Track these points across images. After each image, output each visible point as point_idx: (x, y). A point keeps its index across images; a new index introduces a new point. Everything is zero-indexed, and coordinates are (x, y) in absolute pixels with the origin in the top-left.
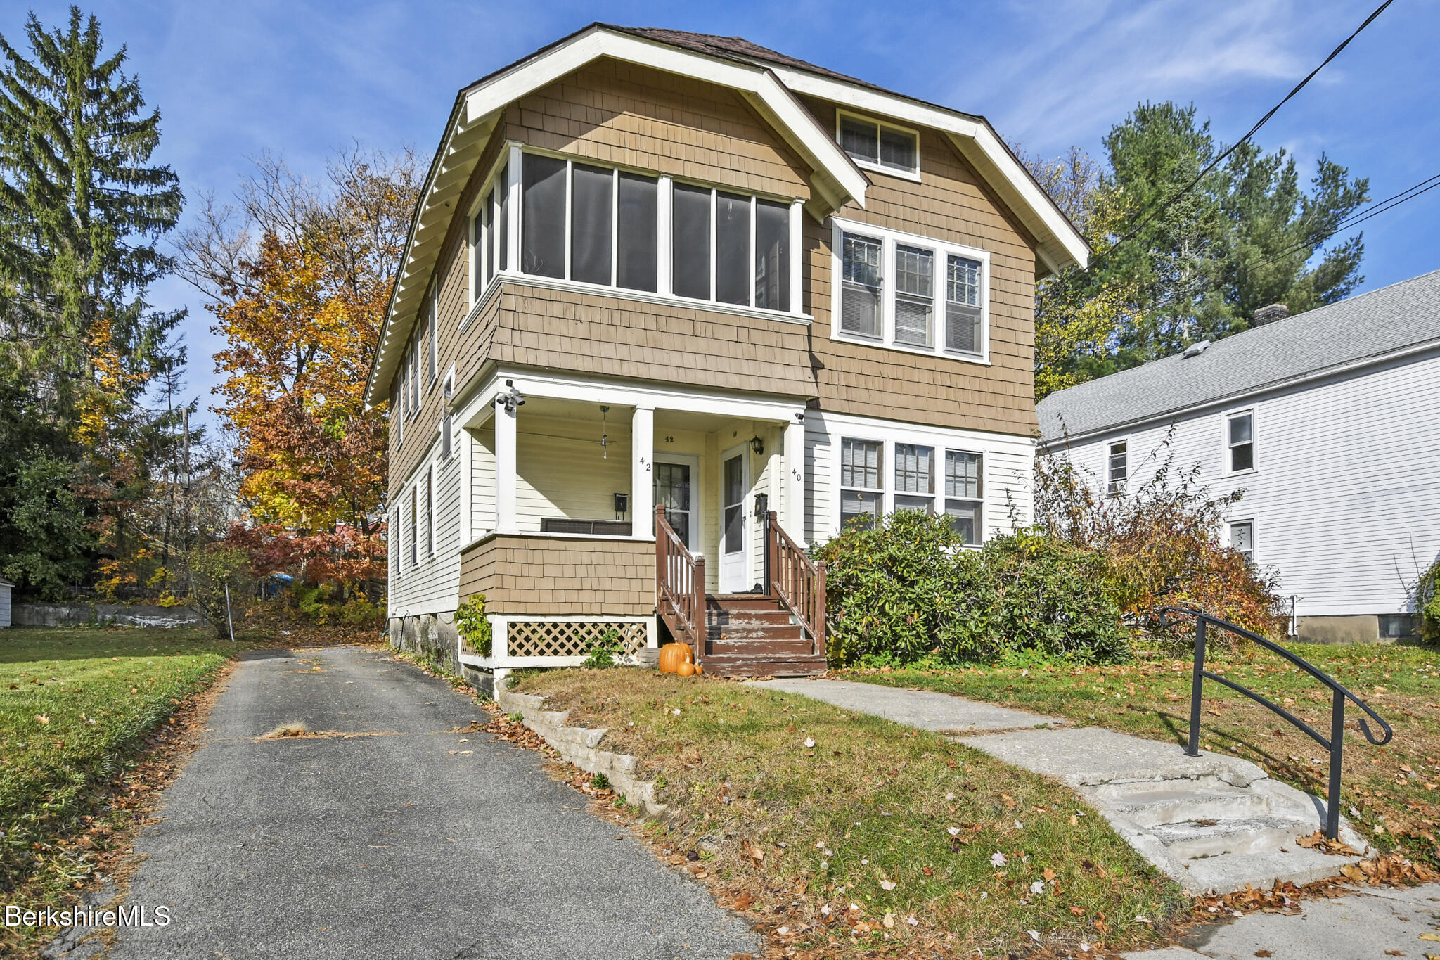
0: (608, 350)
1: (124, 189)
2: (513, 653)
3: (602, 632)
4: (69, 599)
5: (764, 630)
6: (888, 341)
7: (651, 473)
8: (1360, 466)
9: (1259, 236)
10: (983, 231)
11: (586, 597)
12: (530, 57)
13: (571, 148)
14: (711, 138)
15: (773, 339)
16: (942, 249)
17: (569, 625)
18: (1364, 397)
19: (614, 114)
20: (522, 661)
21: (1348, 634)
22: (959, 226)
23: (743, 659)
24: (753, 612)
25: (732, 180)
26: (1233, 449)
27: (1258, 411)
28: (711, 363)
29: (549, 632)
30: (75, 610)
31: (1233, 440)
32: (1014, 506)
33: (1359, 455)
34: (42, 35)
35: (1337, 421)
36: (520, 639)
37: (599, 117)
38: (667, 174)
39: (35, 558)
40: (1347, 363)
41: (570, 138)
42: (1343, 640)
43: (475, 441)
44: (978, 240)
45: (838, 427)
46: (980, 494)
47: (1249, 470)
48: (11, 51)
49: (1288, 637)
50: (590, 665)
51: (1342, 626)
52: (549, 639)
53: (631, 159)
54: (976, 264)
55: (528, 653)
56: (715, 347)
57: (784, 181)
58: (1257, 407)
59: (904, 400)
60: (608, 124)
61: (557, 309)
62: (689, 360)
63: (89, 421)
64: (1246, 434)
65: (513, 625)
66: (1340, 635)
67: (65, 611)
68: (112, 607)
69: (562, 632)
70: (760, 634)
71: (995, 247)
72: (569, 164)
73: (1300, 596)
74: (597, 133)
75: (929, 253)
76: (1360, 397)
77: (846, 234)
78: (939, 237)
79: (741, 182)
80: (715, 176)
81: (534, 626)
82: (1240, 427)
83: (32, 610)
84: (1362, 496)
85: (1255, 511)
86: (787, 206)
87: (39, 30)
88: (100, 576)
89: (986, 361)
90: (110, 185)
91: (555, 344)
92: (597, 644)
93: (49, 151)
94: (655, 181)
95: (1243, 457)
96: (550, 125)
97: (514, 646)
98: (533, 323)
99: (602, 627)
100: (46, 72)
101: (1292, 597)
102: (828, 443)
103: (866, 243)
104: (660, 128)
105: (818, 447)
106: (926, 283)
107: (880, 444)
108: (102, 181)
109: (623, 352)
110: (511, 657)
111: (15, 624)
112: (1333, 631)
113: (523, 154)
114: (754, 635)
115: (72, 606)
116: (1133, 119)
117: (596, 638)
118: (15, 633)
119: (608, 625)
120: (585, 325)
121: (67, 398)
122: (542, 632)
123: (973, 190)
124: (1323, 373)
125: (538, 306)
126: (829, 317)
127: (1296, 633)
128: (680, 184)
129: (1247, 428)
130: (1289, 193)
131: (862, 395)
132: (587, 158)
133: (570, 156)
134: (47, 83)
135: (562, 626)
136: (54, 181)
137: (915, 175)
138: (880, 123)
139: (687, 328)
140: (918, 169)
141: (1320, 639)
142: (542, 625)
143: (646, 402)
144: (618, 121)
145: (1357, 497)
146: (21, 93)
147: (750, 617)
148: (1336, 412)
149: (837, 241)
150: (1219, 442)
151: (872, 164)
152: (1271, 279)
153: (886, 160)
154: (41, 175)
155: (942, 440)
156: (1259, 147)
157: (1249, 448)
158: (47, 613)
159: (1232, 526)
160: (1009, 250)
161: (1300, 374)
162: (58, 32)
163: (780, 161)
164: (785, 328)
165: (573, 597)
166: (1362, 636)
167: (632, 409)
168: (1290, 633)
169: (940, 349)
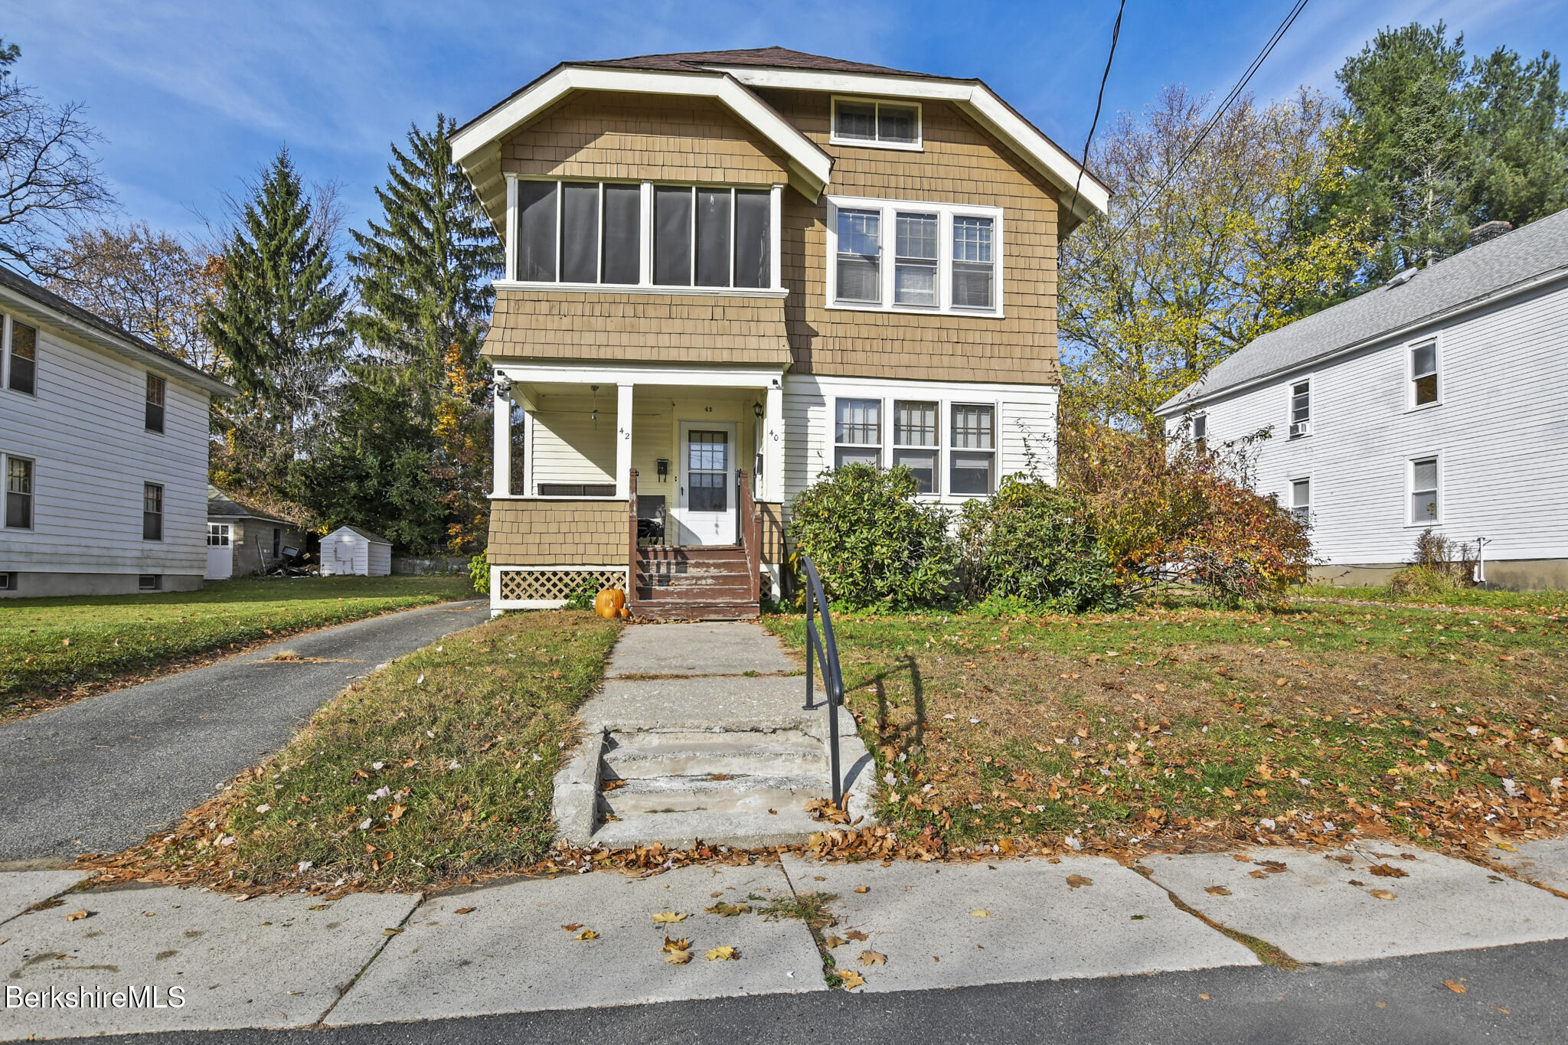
0: (588, 338)
1: (475, 243)
2: (506, 597)
3: (584, 580)
4: (429, 553)
5: (712, 577)
6: (888, 303)
7: (630, 441)
8: (1553, 391)
9: (1509, 149)
10: (997, 188)
11: (569, 549)
12: (504, 102)
13: (558, 171)
14: (686, 142)
15: (748, 314)
16: (946, 212)
17: (555, 574)
18: (1557, 314)
19: (596, 136)
20: (513, 604)
21: (1541, 580)
22: (969, 186)
23: (673, 604)
24: (711, 562)
25: (706, 176)
26: (1418, 381)
27: (1442, 339)
28: (685, 340)
29: (537, 579)
30: (433, 562)
31: (1417, 371)
32: (1033, 455)
33: (1553, 380)
34: (419, 138)
35: (1528, 344)
36: (512, 585)
37: (583, 140)
38: (647, 180)
39: (404, 524)
40: (1534, 278)
41: (557, 162)
42: (1534, 587)
43: (535, 421)
44: (993, 199)
45: (831, 389)
46: (993, 446)
47: (1434, 403)
48: (399, 153)
49: (1475, 584)
50: (569, 608)
51: (1535, 572)
52: (537, 585)
53: (611, 172)
54: (989, 221)
55: (519, 597)
56: (689, 326)
57: (758, 170)
58: (1441, 337)
59: (905, 359)
60: (592, 145)
61: (544, 307)
62: (664, 340)
63: (445, 421)
64: (1430, 365)
65: (506, 573)
66: (1532, 581)
67: (427, 563)
68: (457, 559)
69: (549, 580)
70: (710, 581)
71: (1008, 201)
72: (559, 184)
73: (1487, 538)
74: (581, 155)
75: (933, 217)
76: (1553, 315)
77: (841, 210)
78: (943, 200)
79: (718, 177)
80: (691, 175)
81: (524, 575)
82: (1423, 357)
83: (405, 562)
84: (1556, 425)
85: (1439, 447)
86: (768, 193)
87: (418, 135)
88: (450, 537)
89: (1000, 314)
90: (466, 242)
91: (541, 337)
92: (579, 590)
93: (419, 223)
94: (638, 187)
95: (1427, 390)
96: (540, 155)
97: (506, 591)
98: (523, 321)
99: (585, 575)
100: (421, 165)
101: (1479, 540)
102: (823, 404)
103: (865, 216)
104: (640, 141)
105: (812, 408)
106: (931, 246)
107: (878, 402)
108: (459, 239)
109: (602, 338)
110: (504, 601)
111: (394, 572)
112: (1524, 577)
113: (520, 181)
114: (704, 582)
115: (431, 560)
116: (1373, 47)
117: (578, 585)
118: (396, 578)
119: (591, 573)
120: (569, 318)
121: (427, 405)
122: (530, 580)
123: (985, 150)
124: (1509, 292)
125: (528, 307)
126: (823, 289)
127: (1483, 579)
128: (659, 187)
129: (1431, 358)
130: (1550, 98)
131: (860, 357)
132: (572, 177)
133: (559, 177)
134: (422, 173)
135: (549, 575)
136: (423, 244)
137: (917, 145)
138: (877, 102)
139: (664, 311)
140: (920, 139)
141: (1509, 585)
142: (530, 573)
143: (625, 380)
144: (601, 142)
145: (1551, 426)
146: (403, 182)
147: (708, 566)
148: (1526, 334)
149: (832, 216)
150: (1400, 376)
151: (869, 141)
152: (1523, 193)
153: (885, 135)
154: (411, 240)
155: (946, 395)
156: (1516, 55)
157: (1433, 379)
158: (415, 565)
159: (1416, 464)
160: (1026, 203)
161: (1484, 295)
162: (430, 135)
163: (758, 152)
164: (761, 303)
165: (556, 549)
166: (1556, 582)
167: (614, 388)
168: (1476, 579)
169: (945, 306)
